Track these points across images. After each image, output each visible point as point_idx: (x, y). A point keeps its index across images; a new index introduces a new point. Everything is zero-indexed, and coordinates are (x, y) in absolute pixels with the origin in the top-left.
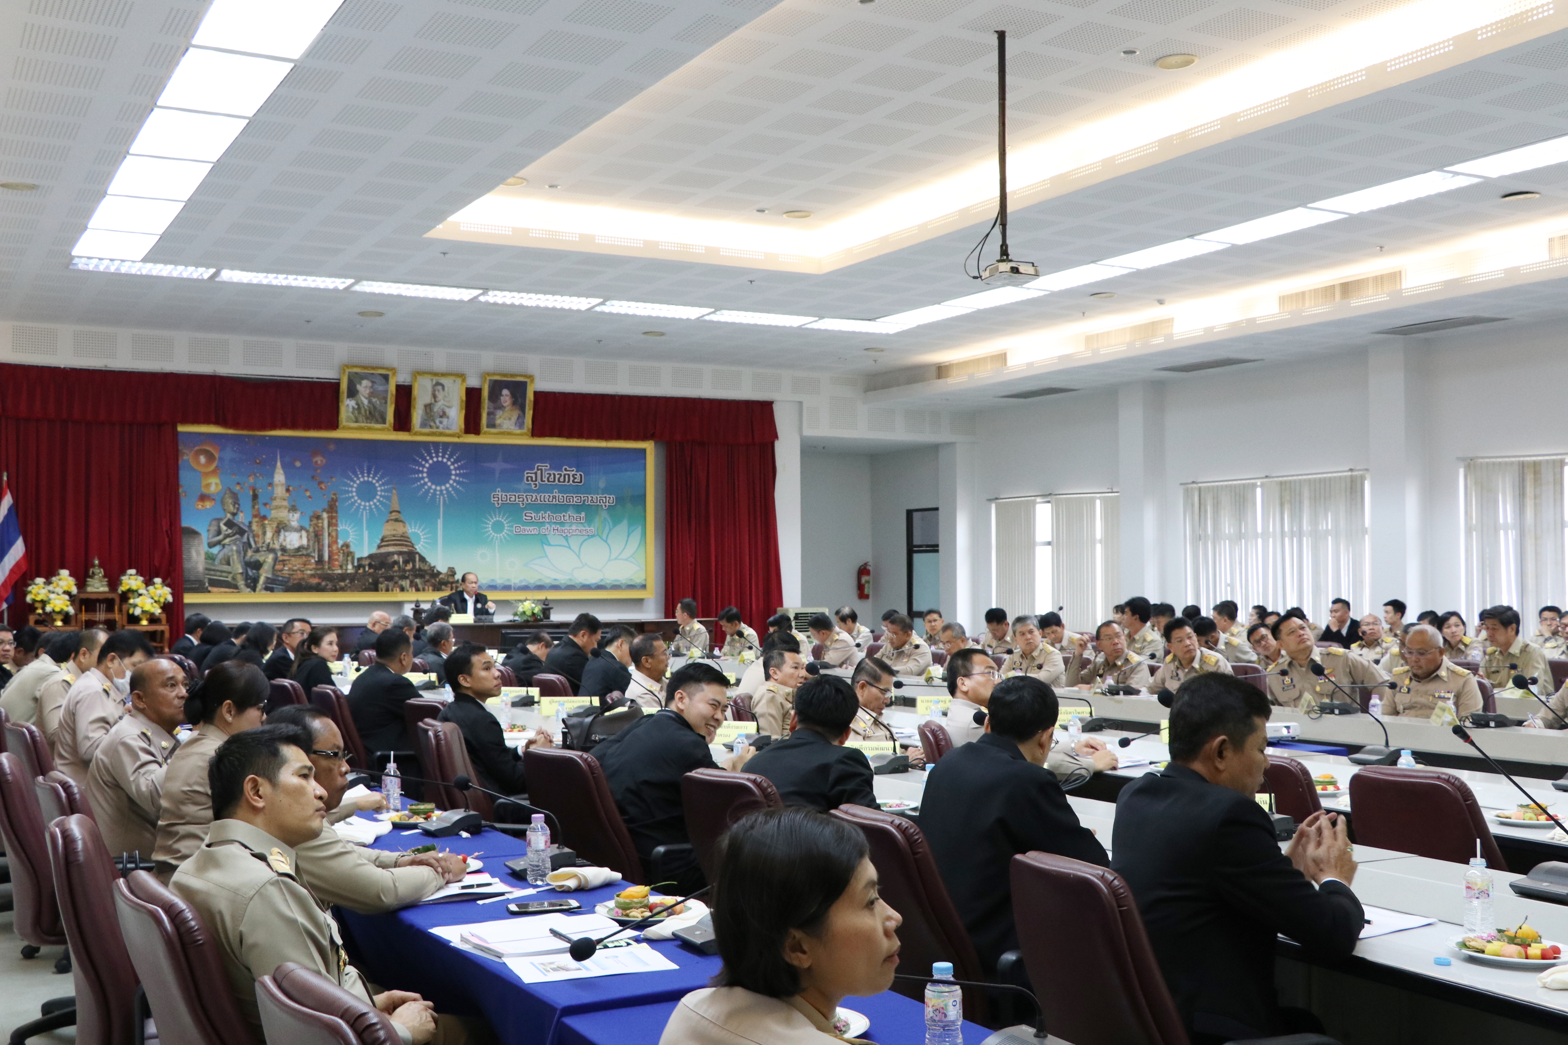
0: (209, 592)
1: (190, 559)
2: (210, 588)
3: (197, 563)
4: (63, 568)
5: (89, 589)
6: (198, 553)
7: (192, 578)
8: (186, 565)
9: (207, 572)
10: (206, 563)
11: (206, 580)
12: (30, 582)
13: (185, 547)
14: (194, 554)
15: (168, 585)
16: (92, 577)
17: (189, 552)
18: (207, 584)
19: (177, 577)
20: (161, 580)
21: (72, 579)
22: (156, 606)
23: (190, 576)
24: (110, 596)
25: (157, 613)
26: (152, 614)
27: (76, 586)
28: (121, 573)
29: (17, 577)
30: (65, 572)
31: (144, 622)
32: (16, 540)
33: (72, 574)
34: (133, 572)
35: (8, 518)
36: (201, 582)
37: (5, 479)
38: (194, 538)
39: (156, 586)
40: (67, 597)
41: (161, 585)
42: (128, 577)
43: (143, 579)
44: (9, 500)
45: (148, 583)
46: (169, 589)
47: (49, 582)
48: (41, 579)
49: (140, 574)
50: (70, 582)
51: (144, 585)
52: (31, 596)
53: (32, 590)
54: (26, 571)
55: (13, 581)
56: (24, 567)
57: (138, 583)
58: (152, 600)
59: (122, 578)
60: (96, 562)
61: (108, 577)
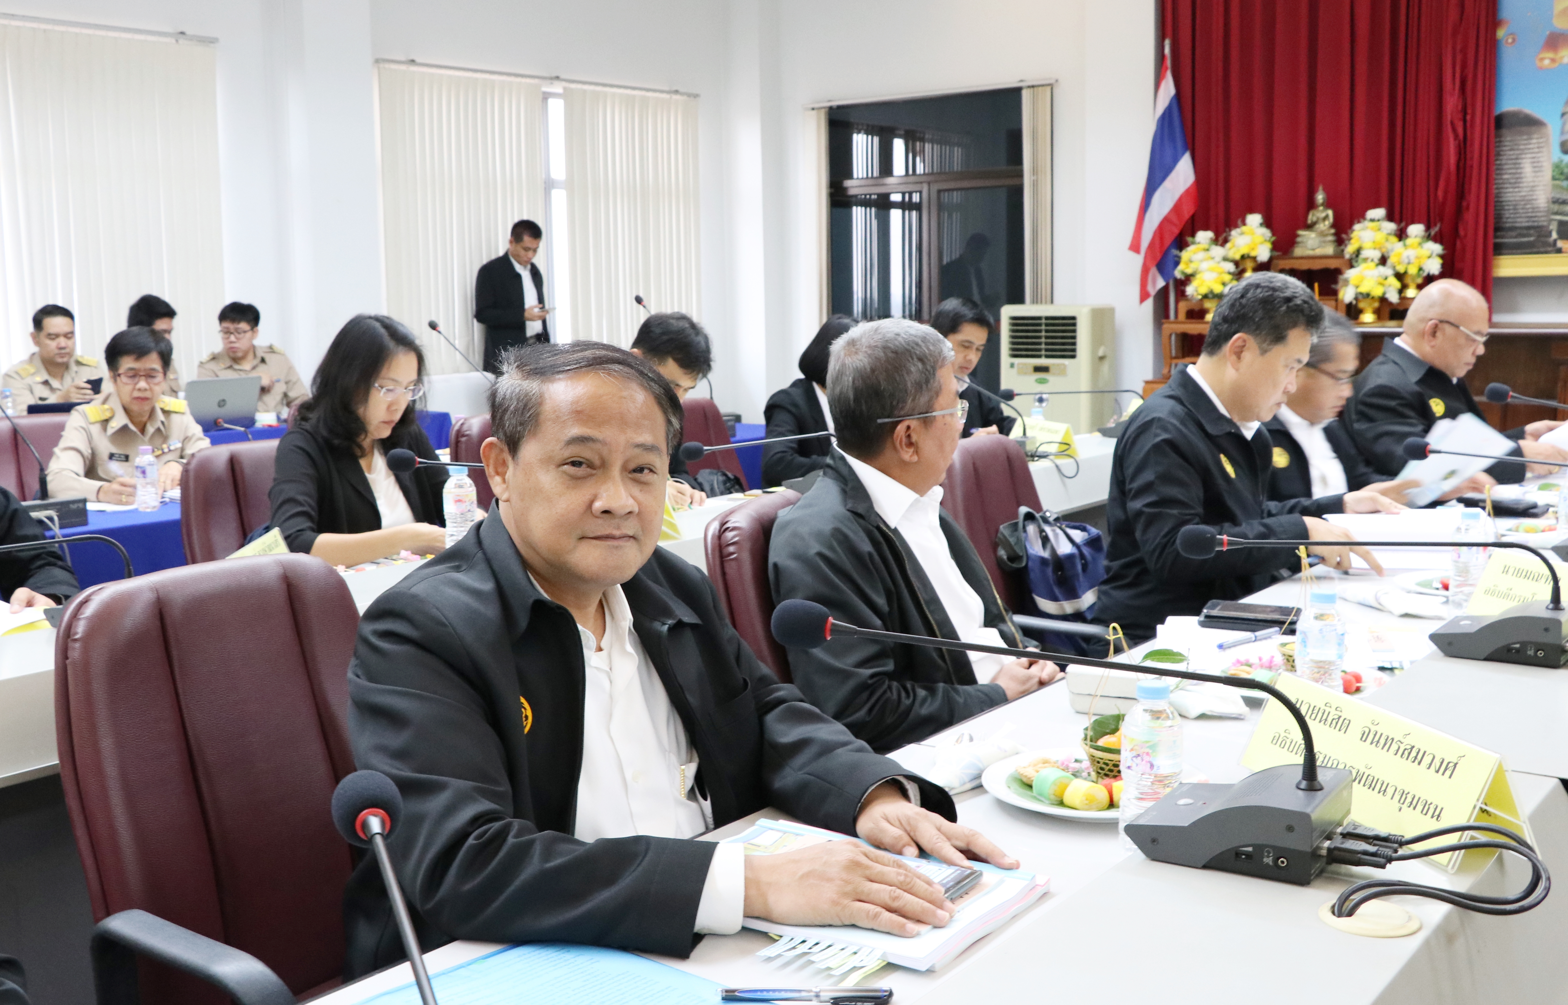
0: (1559, 251)
1: (1517, 181)
2: (1560, 244)
3: (1533, 189)
4: (1252, 211)
5: (1298, 251)
6: (1537, 168)
7: (1522, 222)
8: (1510, 195)
9: (1556, 207)
10: (1555, 187)
11: (1554, 227)
12: (1189, 239)
13: (1507, 154)
14: (1527, 168)
15: (1436, 239)
16: (1310, 227)
17: (1517, 166)
18: (1554, 235)
19: (1469, 216)
20: (1428, 228)
21: (1266, 233)
22: (1397, 284)
23: (1515, 217)
24: (1333, 264)
25: (1393, 298)
26: (1383, 300)
27: (1268, 246)
28: (1360, 216)
29: (1176, 231)
30: (1254, 220)
31: (1368, 317)
32: (1176, 161)
33: (1267, 223)
34: (1380, 212)
35: (1165, 120)
36: (1542, 232)
37: (1167, 50)
38: (1529, 134)
39: (1409, 241)
40: (1231, 267)
41: (1429, 237)
42: (1367, 224)
43: (1392, 226)
44: (1168, 88)
45: (1401, 235)
46: (1437, 248)
47: (1221, 239)
48: (1209, 234)
49: (1390, 217)
50: (1261, 239)
51: (1394, 239)
52: (1181, 267)
53: (1185, 255)
54: (1193, 218)
55: (1169, 240)
56: (1188, 211)
57: (1380, 236)
58: (1387, 271)
59: (1357, 227)
60: (1320, 197)
61: (1334, 225)
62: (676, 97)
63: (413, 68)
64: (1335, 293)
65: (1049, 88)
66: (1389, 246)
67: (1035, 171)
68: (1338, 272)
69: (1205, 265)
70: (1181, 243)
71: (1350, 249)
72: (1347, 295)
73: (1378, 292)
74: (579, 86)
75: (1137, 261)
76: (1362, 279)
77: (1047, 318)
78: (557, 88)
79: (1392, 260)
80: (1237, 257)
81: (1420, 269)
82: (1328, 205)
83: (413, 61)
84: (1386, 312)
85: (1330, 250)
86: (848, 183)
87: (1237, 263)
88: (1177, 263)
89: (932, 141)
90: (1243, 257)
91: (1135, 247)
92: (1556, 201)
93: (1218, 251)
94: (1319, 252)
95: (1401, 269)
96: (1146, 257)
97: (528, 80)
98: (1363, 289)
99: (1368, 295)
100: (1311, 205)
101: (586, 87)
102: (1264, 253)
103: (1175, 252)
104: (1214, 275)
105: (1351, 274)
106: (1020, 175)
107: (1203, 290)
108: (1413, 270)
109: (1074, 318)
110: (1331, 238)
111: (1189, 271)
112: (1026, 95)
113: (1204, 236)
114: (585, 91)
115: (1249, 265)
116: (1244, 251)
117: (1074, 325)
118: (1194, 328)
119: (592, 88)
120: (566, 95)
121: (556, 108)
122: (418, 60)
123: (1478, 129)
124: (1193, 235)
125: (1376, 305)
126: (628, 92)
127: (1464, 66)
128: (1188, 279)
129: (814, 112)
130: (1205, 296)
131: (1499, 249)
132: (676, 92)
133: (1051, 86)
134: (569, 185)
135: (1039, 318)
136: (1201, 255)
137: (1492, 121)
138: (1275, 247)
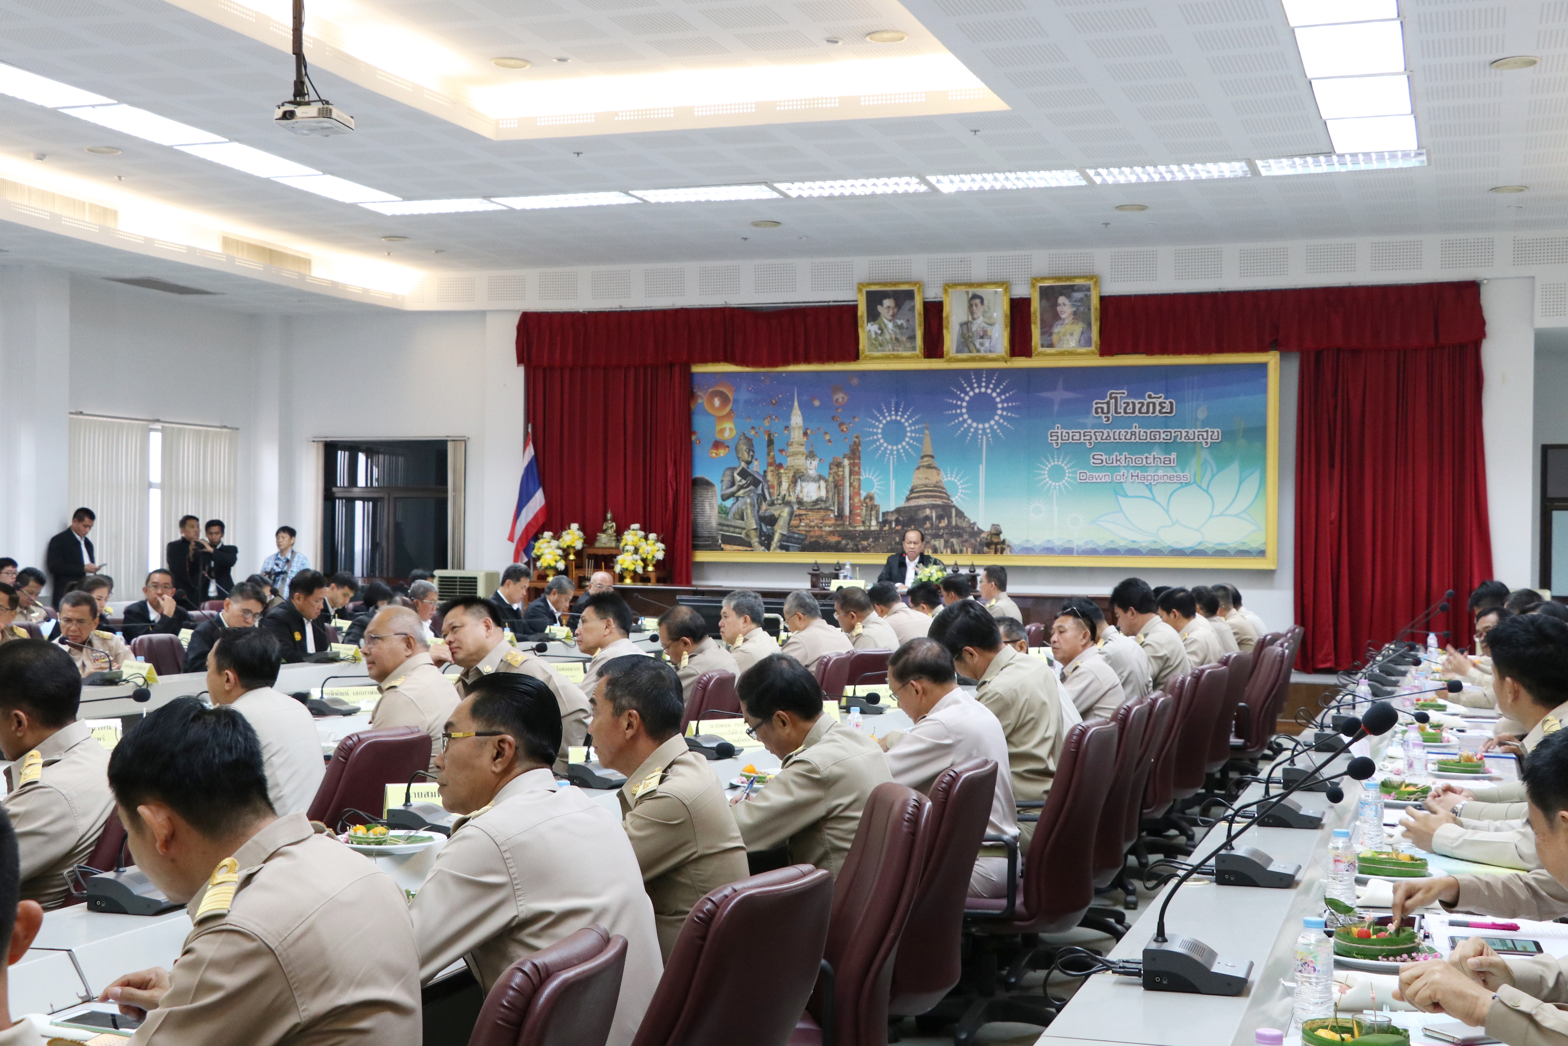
0: (722, 549)
1: (703, 513)
2: (723, 546)
3: (710, 518)
4: (574, 522)
6: (712, 507)
7: (706, 534)
8: (700, 520)
9: (720, 527)
10: (720, 517)
11: (719, 537)
12: (540, 536)
13: (699, 500)
14: (707, 507)
15: (662, 542)
16: (604, 531)
17: (703, 505)
18: (720, 541)
19: (679, 530)
20: (658, 536)
21: (581, 534)
22: (642, 564)
23: (703, 532)
24: (614, 552)
25: (640, 571)
26: (635, 572)
27: (582, 541)
28: (627, 528)
29: (535, 531)
30: (575, 526)
31: (628, 581)
32: (535, 492)
33: (582, 528)
34: (636, 526)
35: (528, 469)
36: (714, 539)
37: (530, 430)
38: (707, 489)
39: (649, 542)
40: (560, 552)
41: (657, 541)
42: (630, 531)
43: (642, 533)
44: (531, 451)
45: (646, 538)
46: (661, 546)
47: (557, 536)
48: (551, 534)
49: (641, 529)
50: (577, 537)
51: (643, 540)
52: (535, 551)
53: (537, 545)
54: (543, 524)
55: (531, 535)
56: (541, 520)
57: (636, 539)
58: (638, 557)
59: (626, 533)
60: (609, 516)
61: (616, 531)
62: (224, 430)
63: (81, 417)
64: (613, 568)
65: (463, 443)
66: (639, 544)
67: (454, 490)
68: (615, 556)
69: (546, 551)
70: (536, 538)
71: (622, 545)
72: (618, 569)
73: (632, 568)
74: (170, 425)
75: (512, 547)
76: (624, 561)
77: (460, 578)
78: (158, 426)
79: (641, 551)
80: (565, 546)
81: (654, 557)
82: (613, 520)
83: (81, 413)
84: (638, 578)
85: (613, 544)
86: (334, 489)
87: (564, 550)
88: (533, 549)
89: (384, 454)
90: (568, 547)
91: (511, 539)
92: (720, 524)
93: (555, 543)
94: (608, 545)
95: (644, 556)
96: (517, 545)
97: (140, 422)
98: (625, 566)
99: (627, 569)
100: (605, 520)
101: (173, 425)
102: (579, 545)
103: (532, 543)
104: (551, 556)
105: (620, 558)
106: (446, 491)
107: (545, 564)
108: (650, 557)
109: (476, 578)
110: (614, 538)
111: (539, 554)
112: (450, 446)
113: (548, 535)
114: (173, 428)
115: (572, 551)
116: (569, 543)
117: (476, 582)
118: (540, 585)
119: (177, 426)
120: (163, 431)
121: (156, 439)
122: (85, 412)
123: (682, 486)
124: (542, 534)
125: (632, 574)
126: (197, 428)
127: (675, 455)
128: (538, 558)
129: (315, 444)
130: (546, 568)
131: (696, 547)
132: (225, 427)
133: (465, 441)
134: (162, 486)
135: (456, 578)
136: (546, 545)
137: (690, 481)
138: (585, 541)
